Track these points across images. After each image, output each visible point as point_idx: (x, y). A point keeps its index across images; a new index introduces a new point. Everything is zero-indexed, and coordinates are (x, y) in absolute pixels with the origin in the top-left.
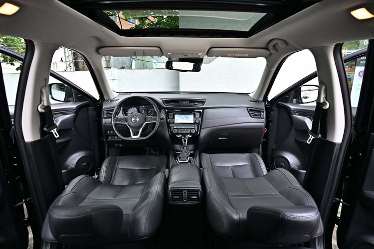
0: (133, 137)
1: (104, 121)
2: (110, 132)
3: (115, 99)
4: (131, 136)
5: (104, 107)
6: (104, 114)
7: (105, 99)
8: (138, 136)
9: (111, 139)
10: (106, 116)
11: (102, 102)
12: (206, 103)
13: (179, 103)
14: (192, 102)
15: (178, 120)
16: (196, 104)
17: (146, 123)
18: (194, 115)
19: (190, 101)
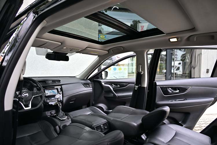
0: (25, 109)
4: (23, 108)
8: (30, 108)
12: (61, 81)
13: (46, 82)
14: (54, 81)
15: (47, 94)
16: (56, 82)
17: (33, 96)
18: (57, 89)
19: (52, 81)
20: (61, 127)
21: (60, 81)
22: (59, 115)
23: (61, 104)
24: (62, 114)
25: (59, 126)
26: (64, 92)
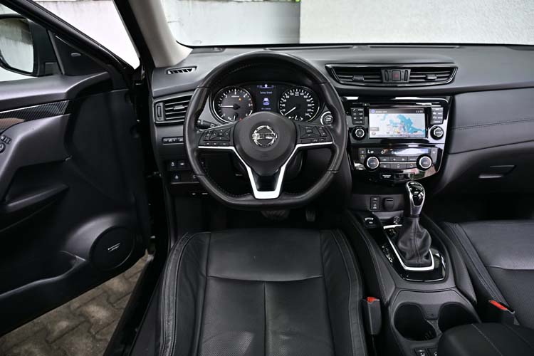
0: (260, 195)
1: (159, 133)
2: (177, 164)
3: (185, 65)
5: (156, 89)
6: (158, 113)
7: (157, 64)
8: (274, 194)
9: (180, 180)
10: (161, 120)
11: (148, 74)
12: (458, 74)
13: (381, 74)
14: (421, 71)
15: (378, 129)
16: (430, 77)
17: (298, 146)
18: (428, 112)
19: (413, 69)
20: (392, 311)
21: (451, 70)
22: (405, 244)
23: (423, 195)
24: (419, 242)
25: (381, 302)
26: (457, 132)
